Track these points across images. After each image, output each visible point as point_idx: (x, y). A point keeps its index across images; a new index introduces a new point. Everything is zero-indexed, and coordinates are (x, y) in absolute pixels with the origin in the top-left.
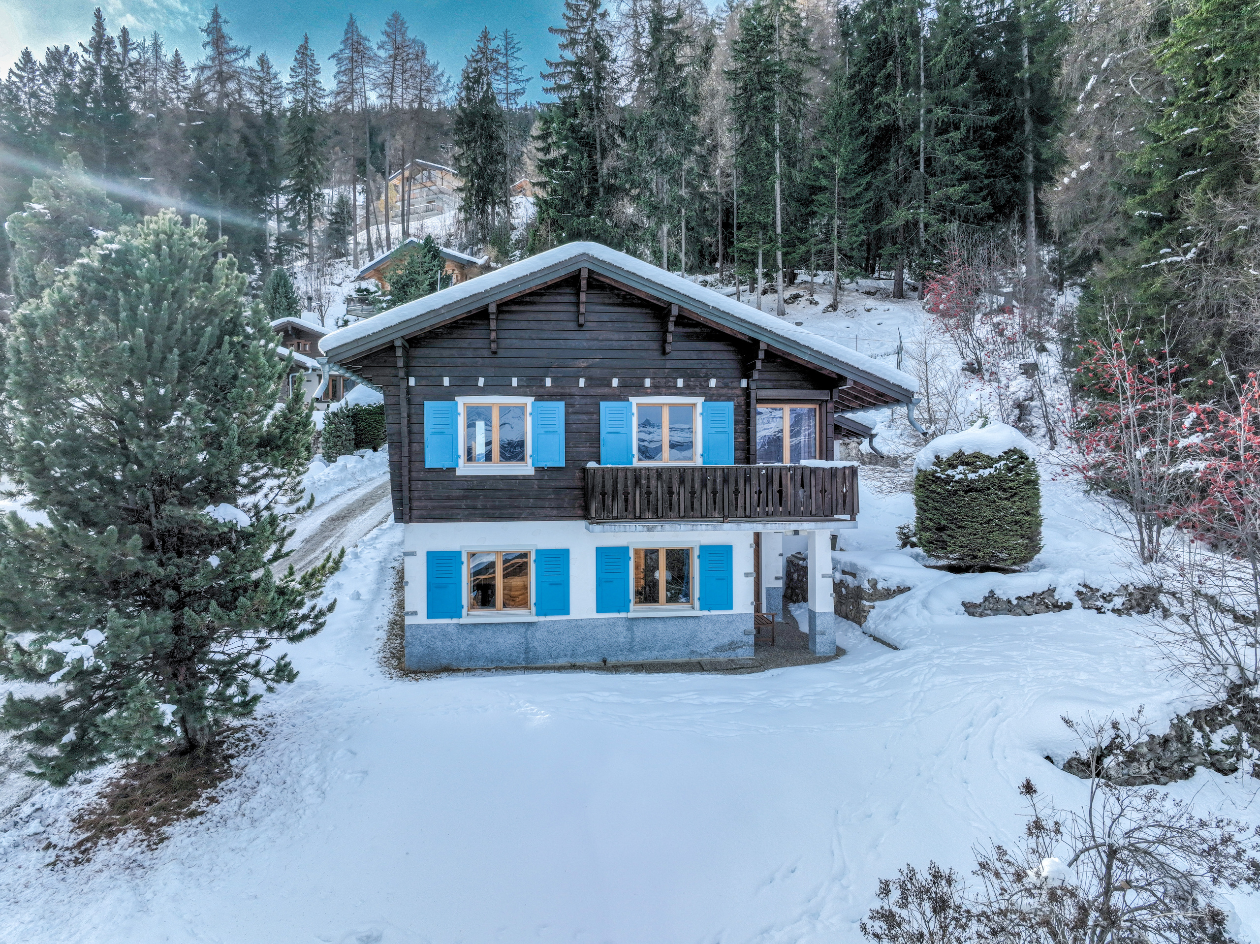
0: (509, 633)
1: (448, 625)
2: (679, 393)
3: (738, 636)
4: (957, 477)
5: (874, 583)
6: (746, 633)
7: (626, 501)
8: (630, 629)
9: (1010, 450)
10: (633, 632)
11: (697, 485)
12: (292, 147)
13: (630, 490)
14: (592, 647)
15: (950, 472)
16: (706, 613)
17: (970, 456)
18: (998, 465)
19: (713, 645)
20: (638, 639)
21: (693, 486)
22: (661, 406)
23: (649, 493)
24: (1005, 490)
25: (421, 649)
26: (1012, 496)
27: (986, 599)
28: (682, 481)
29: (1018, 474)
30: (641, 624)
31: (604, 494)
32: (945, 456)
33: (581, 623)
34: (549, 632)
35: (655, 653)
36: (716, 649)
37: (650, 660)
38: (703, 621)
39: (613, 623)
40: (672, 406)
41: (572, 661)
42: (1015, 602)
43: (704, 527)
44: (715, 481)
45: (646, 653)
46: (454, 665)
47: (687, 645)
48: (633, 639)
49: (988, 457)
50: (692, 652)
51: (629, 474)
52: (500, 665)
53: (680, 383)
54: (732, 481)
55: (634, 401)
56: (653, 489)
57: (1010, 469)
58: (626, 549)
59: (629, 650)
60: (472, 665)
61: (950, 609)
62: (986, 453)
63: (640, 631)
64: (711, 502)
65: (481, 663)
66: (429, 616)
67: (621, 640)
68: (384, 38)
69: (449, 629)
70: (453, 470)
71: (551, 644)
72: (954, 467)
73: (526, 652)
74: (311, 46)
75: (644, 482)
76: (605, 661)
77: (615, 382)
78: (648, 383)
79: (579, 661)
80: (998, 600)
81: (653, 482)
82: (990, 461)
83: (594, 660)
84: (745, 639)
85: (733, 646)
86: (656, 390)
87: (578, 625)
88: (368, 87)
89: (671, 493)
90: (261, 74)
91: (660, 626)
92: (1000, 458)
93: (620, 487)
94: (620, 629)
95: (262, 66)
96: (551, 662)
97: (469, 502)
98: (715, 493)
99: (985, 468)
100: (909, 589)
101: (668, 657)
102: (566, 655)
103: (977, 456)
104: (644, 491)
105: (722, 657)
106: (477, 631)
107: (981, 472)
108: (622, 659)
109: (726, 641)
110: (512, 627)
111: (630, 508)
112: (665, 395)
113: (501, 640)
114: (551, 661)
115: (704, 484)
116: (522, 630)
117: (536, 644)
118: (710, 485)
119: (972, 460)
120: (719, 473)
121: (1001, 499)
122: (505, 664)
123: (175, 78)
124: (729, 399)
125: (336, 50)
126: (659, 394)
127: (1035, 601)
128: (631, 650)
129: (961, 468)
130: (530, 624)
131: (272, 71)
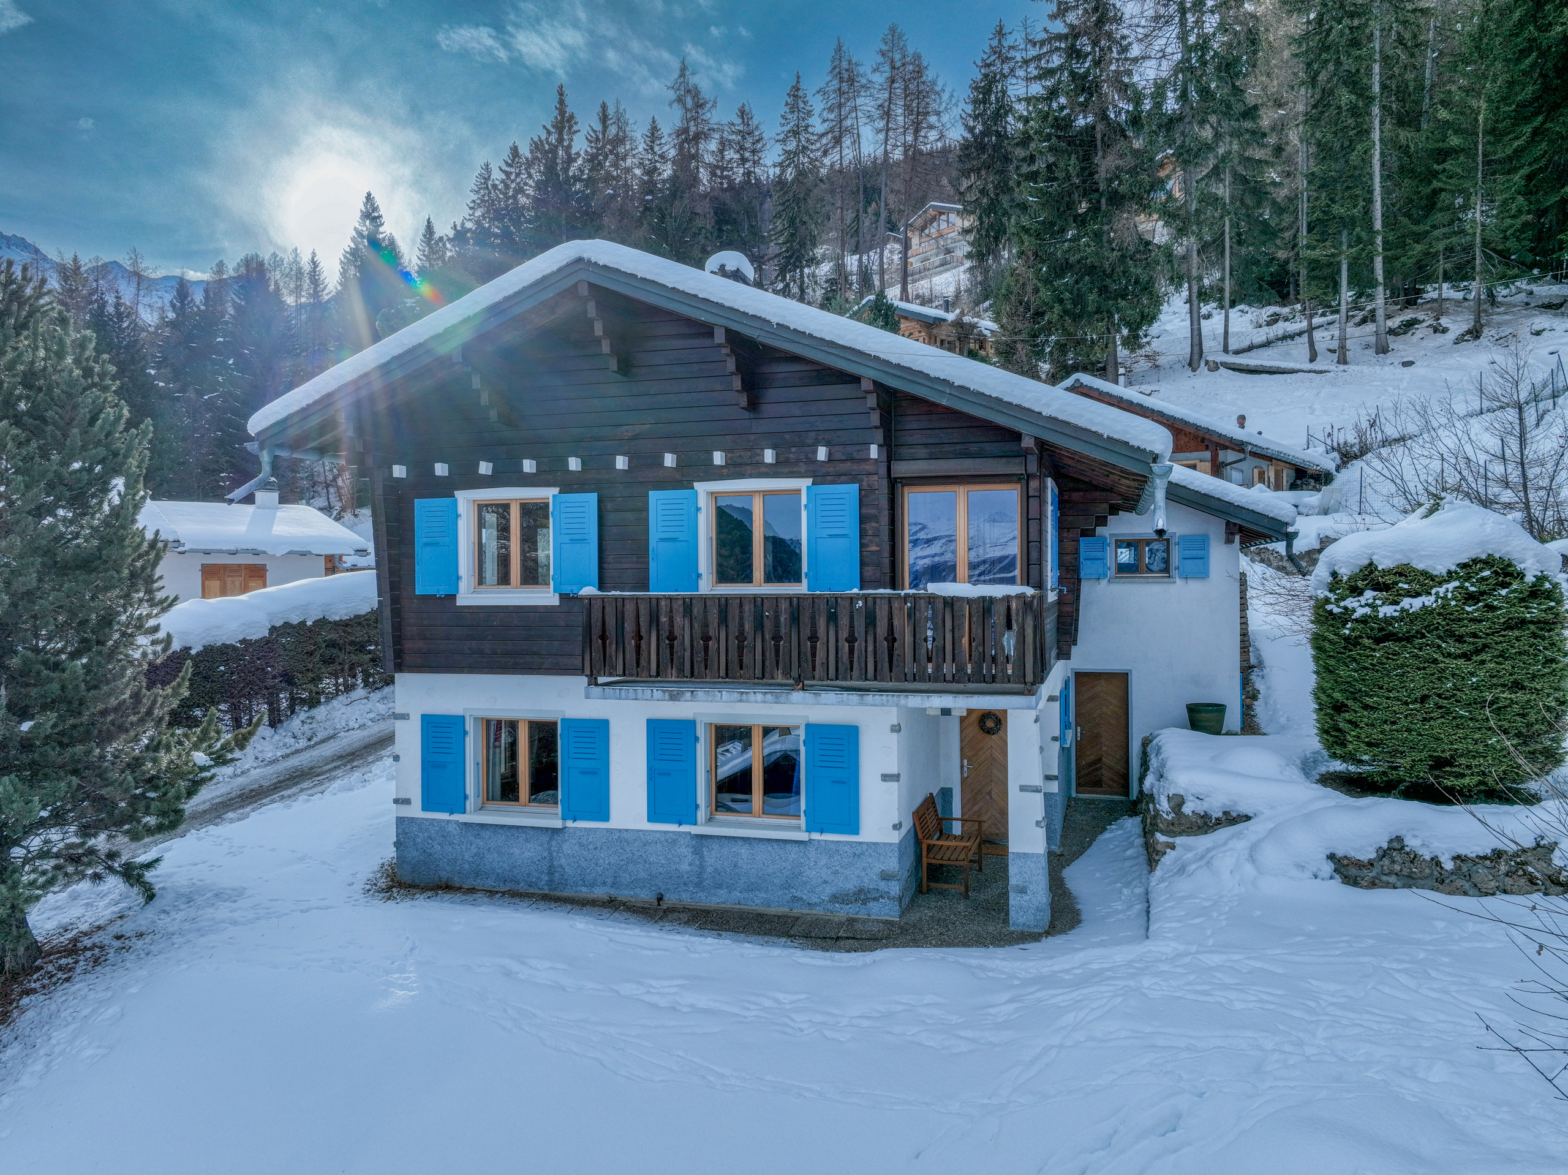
0: (527, 841)
1: (448, 821)
2: (772, 472)
3: (871, 880)
4: (1360, 612)
5: (1178, 802)
6: (886, 877)
7: (638, 647)
8: (697, 851)
9: (1475, 561)
10: (702, 857)
11: (748, 626)
12: (780, 208)
13: (643, 632)
14: (643, 875)
15: (1350, 602)
16: (816, 836)
17: (1386, 572)
18: (1442, 591)
19: (829, 890)
20: (709, 870)
21: (741, 625)
22: (750, 494)
23: (672, 638)
24: (1460, 639)
25: (415, 853)
26: (1478, 652)
27: (1383, 854)
28: (724, 619)
29: (1491, 608)
30: (715, 846)
31: (603, 637)
32: (1345, 572)
33: (625, 835)
34: (581, 845)
35: (737, 895)
36: (834, 898)
37: (728, 906)
38: (812, 849)
39: (672, 840)
40: (766, 494)
41: (613, 892)
42: (1449, 865)
43: (759, 697)
44: (777, 618)
45: (722, 892)
46: (457, 881)
47: (787, 886)
48: (702, 867)
49: (1425, 573)
50: (795, 899)
51: (642, 607)
52: (515, 887)
53: (769, 456)
54: (805, 619)
55: (702, 488)
56: (677, 632)
57: (1471, 598)
58: (692, 724)
59: (697, 885)
60: (478, 883)
61: (1301, 867)
62: (1420, 566)
63: (713, 857)
64: (770, 655)
65: (490, 883)
66: (425, 807)
67: (685, 867)
68: (880, 59)
69: (451, 828)
70: (452, 597)
71: (584, 864)
72: (1357, 591)
73: (551, 873)
74: (802, 86)
75: (664, 619)
76: (660, 899)
77: (669, 460)
78: (718, 458)
79: (623, 894)
80: (1414, 858)
81: (678, 620)
82: (1425, 581)
83: (645, 896)
84: (883, 886)
85: (862, 896)
86: (735, 469)
87: (622, 837)
88: (862, 121)
89: (706, 638)
90: (741, 128)
91: (744, 851)
92: (1450, 575)
93: (629, 627)
94: (684, 850)
95: (743, 118)
96: (584, 892)
97: (474, 644)
98: (777, 638)
99: (1417, 595)
100: (1248, 818)
101: (756, 902)
102: (604, 883)
103: (1403, 572)
104: (665, 634)
105: (843, 912)
106: (486, 834)
107: (1406, 602)
108: (685, 897)
109: (851, 886)
110: (531, 832)
111: (643, 662)
112: (751, 476)
113: (517, 851)
114: (584, 889)
115: (759, 625)
116: (545, 838)
117: (563, 861)
118: (768, 625)
119: (1389, 579)
120: (784, 606)
121: (1449, 655)
122: (522, 887)
123: (652, 148)
124: (852, 478)
125: (823, 85)
126: (741, 476)
127: (1503, 868)
128: (699, 885)
129: (1369, 594)
130: (555, 831)
131: (754, 122)
